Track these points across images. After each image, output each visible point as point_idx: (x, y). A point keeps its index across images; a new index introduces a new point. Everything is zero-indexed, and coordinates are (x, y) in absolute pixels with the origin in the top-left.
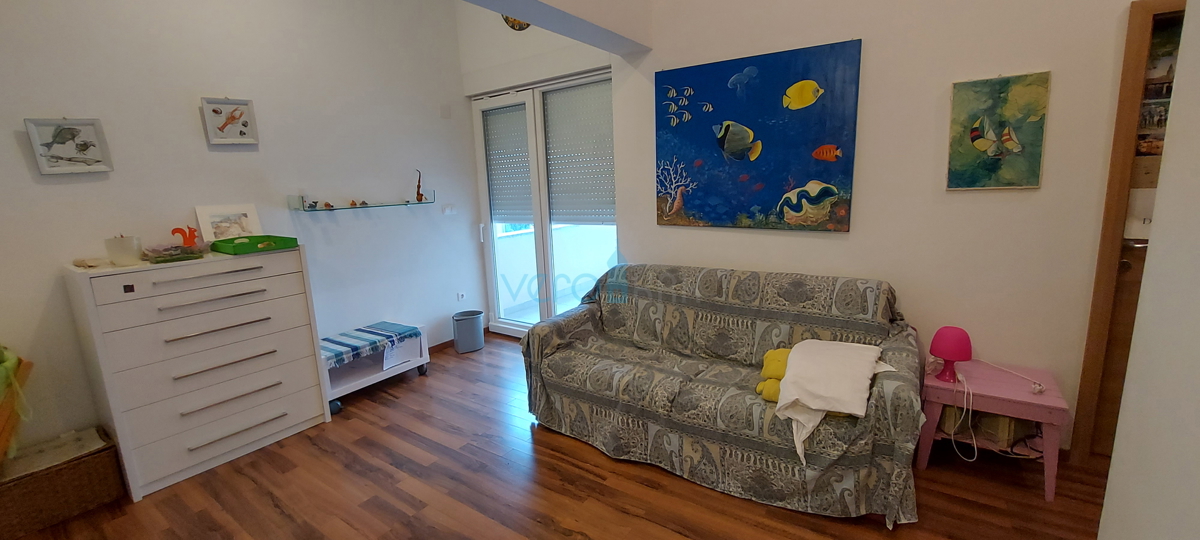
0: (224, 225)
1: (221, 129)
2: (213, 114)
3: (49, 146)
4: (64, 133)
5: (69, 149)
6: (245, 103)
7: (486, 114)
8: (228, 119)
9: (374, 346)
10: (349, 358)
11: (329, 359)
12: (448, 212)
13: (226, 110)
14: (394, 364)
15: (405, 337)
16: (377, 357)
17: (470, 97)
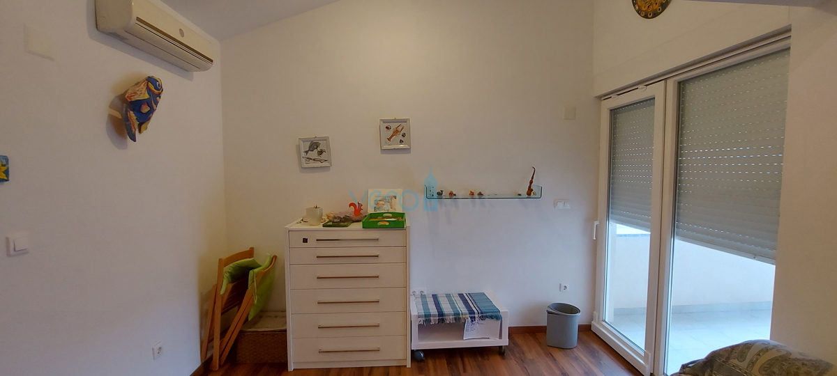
0: (381, 202)
1: (389, 139)
2: (386, 130)
3: (307, 152)
4: (314, 145)
5: (314, 154)
6: (405, 121)
7: (614, 112)
8: (394, 132)
9: (457, 316)
10: (435, 320)
11: (419, 317)
12: (560, 205)
13: (394, 126)
14: (474, 336)
15: (487, 317)
16: (457, 325)
17: (600, 98)
